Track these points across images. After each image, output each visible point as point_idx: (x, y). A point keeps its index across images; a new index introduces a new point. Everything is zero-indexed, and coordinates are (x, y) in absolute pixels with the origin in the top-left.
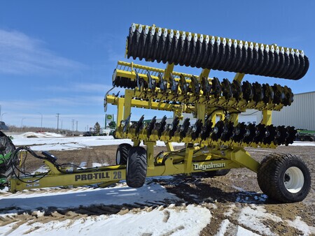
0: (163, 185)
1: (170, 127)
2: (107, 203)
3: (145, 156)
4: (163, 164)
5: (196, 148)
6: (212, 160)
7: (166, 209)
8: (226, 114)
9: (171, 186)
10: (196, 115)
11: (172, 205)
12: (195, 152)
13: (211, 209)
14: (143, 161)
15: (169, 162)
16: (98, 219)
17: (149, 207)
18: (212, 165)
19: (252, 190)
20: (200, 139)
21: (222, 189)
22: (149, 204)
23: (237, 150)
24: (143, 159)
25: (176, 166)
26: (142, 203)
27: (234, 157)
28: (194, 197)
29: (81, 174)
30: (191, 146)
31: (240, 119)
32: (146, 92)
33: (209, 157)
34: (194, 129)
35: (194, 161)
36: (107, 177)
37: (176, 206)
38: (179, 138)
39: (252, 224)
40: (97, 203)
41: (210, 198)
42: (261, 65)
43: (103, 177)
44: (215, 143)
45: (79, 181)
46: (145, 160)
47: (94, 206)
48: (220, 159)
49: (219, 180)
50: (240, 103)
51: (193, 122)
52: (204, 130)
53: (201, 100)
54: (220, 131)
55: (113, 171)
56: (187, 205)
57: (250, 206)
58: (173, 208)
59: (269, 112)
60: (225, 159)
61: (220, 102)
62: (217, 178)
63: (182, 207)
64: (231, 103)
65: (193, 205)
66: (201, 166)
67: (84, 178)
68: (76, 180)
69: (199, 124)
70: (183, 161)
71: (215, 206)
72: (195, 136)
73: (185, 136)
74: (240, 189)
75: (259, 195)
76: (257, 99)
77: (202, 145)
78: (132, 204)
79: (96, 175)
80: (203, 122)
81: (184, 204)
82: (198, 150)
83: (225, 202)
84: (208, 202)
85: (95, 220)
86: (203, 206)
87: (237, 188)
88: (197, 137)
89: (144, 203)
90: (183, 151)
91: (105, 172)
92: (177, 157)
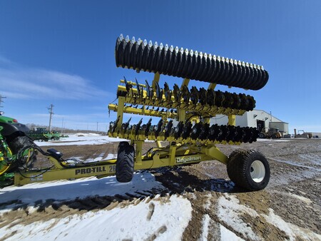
0: (153, 173)
1: (155, 128)
2: (102, 194)
3: (133, 154)
4: (151, 158)
5: (178, 145)
6: (189, 154)
7: (152, 201)
8: (201, 118)
9: (159, 174)
10: (178, 118)
11: (158, 196)
12: (177, 149)
13: (191, 200)
14: (130, 159)
15: (156, 157)
16: (83, 218)
17: (138, 198)
18: (190, 159)
19: (221, 177)
20: (181, 138)
21: (198, 176)
22: (138, 195)
23: (210, 146)
24: (130, 157)
25: (163, 160)
26: (132, 193)
27: (208, 152)
28: (176, 186)
29: (80, 169)
30: (174, 144)
31: (211, 122)
32: (135, 98)
33: (187, 152)
34: (176, 130)
35: (176, 156)
36: (104, 170)
37: (161, 196)
38: (164, 138)
39: (231, 221)
40: (93, 194)
41: (189, 187)
42: (232, 75)
43: (100, 171)
44: (194, 141)
45: (79, 174)
46: (132, 158)
47: (88, 199)
48: (196, 154)
49: (195, 168)
50: (213, 109)
51: (175, 123)
52: (185, 131)
53: (182, 106)
54: (199, 131)
55: (109, 166)
56: (170, 195)
57: (224, 196)
58: (158, 200)
59: (234, 117)
60: (200, 153)
61: (197, 108)
62: (193, 166)
63: (167, 199)
64: (205, 108)
65: (176, 195)
66: (182, 159)
67: (83, 172)
68: (76, 174)
69: (180, 125)
70: (168, 156)
71: (194, 197)
72: (177, 136)
73: (168, 136)
74: (212, 177)
75: (227, 182)
76: (226, 106)
77: (183, 143)
78: (123, 195)
79: (94, 169)
80: (184, 123)
81: (168, 194)
82: (180, 147)
83: (202, 191)
84: (189, 191)
85: (81, 218)
86: (184, 197)
87: (209, 175)
88: (179, 136)
89: (134, 194)
90: (168, 147)
91: (102, 167)
92: (163, 153)
